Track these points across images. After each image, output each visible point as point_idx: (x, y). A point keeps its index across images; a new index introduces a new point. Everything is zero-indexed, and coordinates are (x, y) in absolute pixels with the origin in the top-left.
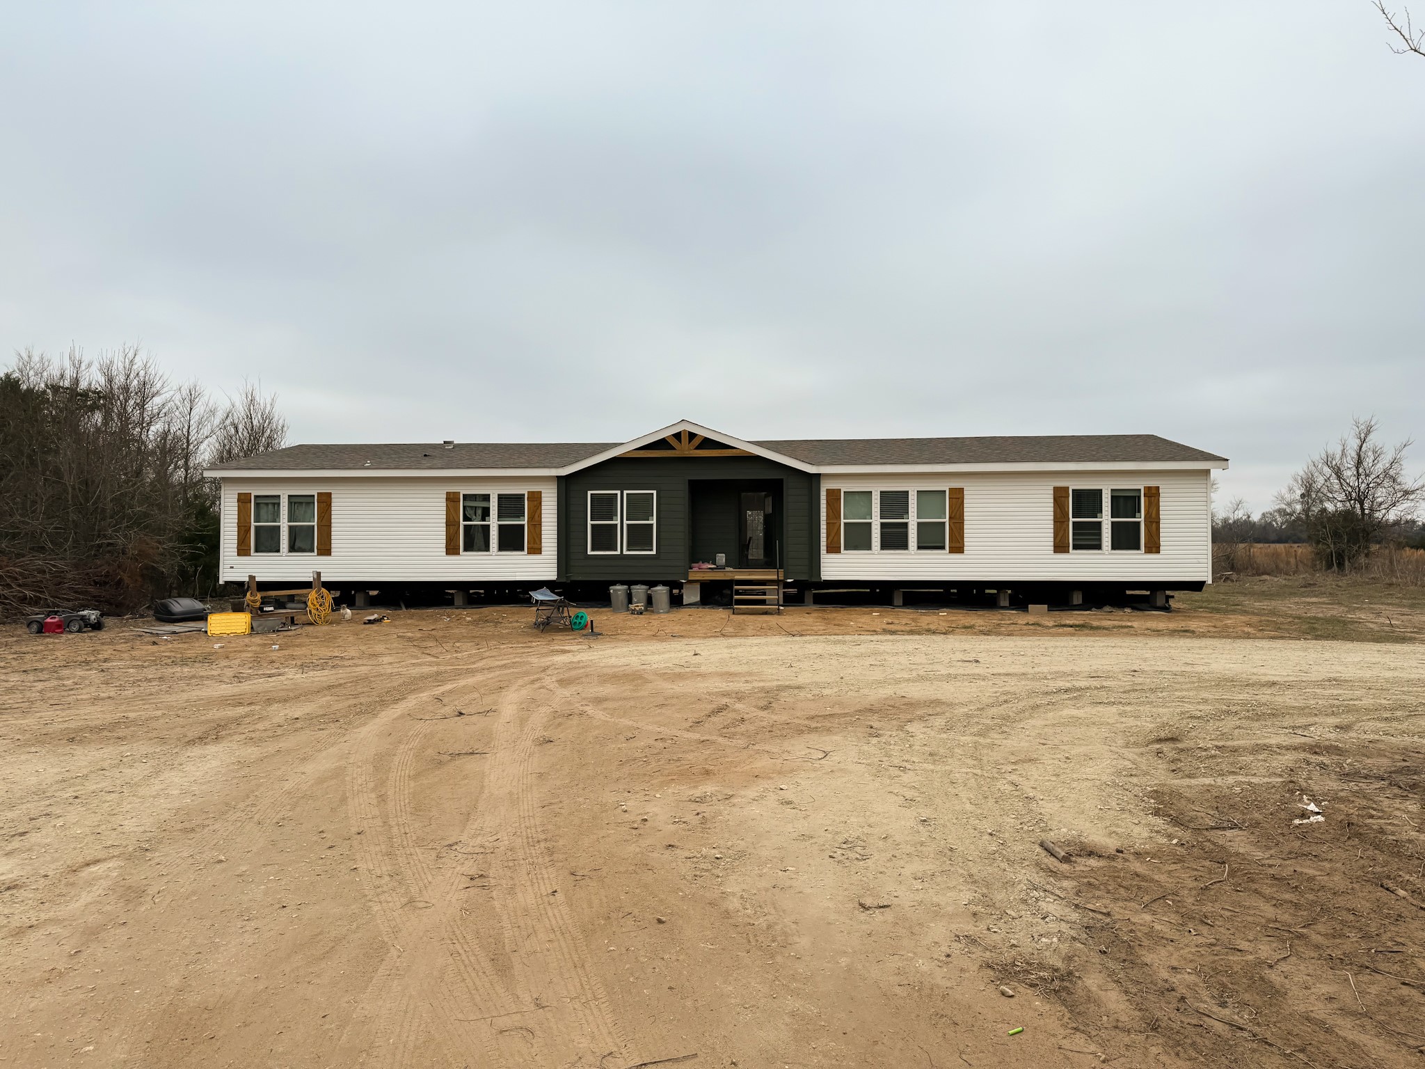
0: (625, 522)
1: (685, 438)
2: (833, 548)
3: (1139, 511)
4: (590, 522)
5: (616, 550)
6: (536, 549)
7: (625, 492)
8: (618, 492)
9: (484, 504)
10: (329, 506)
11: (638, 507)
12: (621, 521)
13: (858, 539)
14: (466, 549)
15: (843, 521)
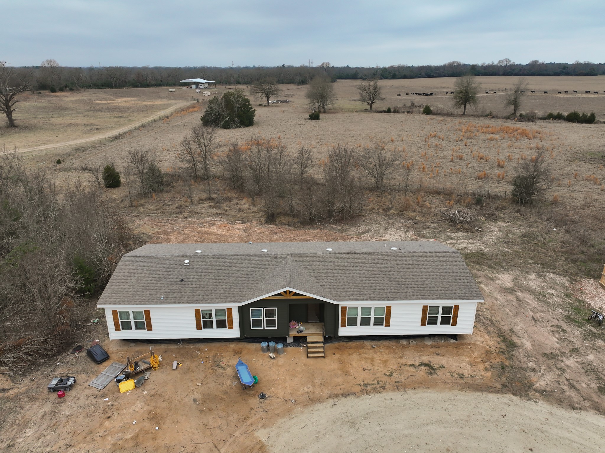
0: (265, 318)
1: (288, 293)
2: (343, 326)
3: (451, 313)
4: (251, 319)
5: (262, 327)
6: (231, 327)
7: (265, 308)
8: (262, 308)
9: (210, 312)
10: (149, 314)
11: (270, 313)
12: (263, 318)
13: (353, 322)
14: (204, 328)
15: (347, 317)
